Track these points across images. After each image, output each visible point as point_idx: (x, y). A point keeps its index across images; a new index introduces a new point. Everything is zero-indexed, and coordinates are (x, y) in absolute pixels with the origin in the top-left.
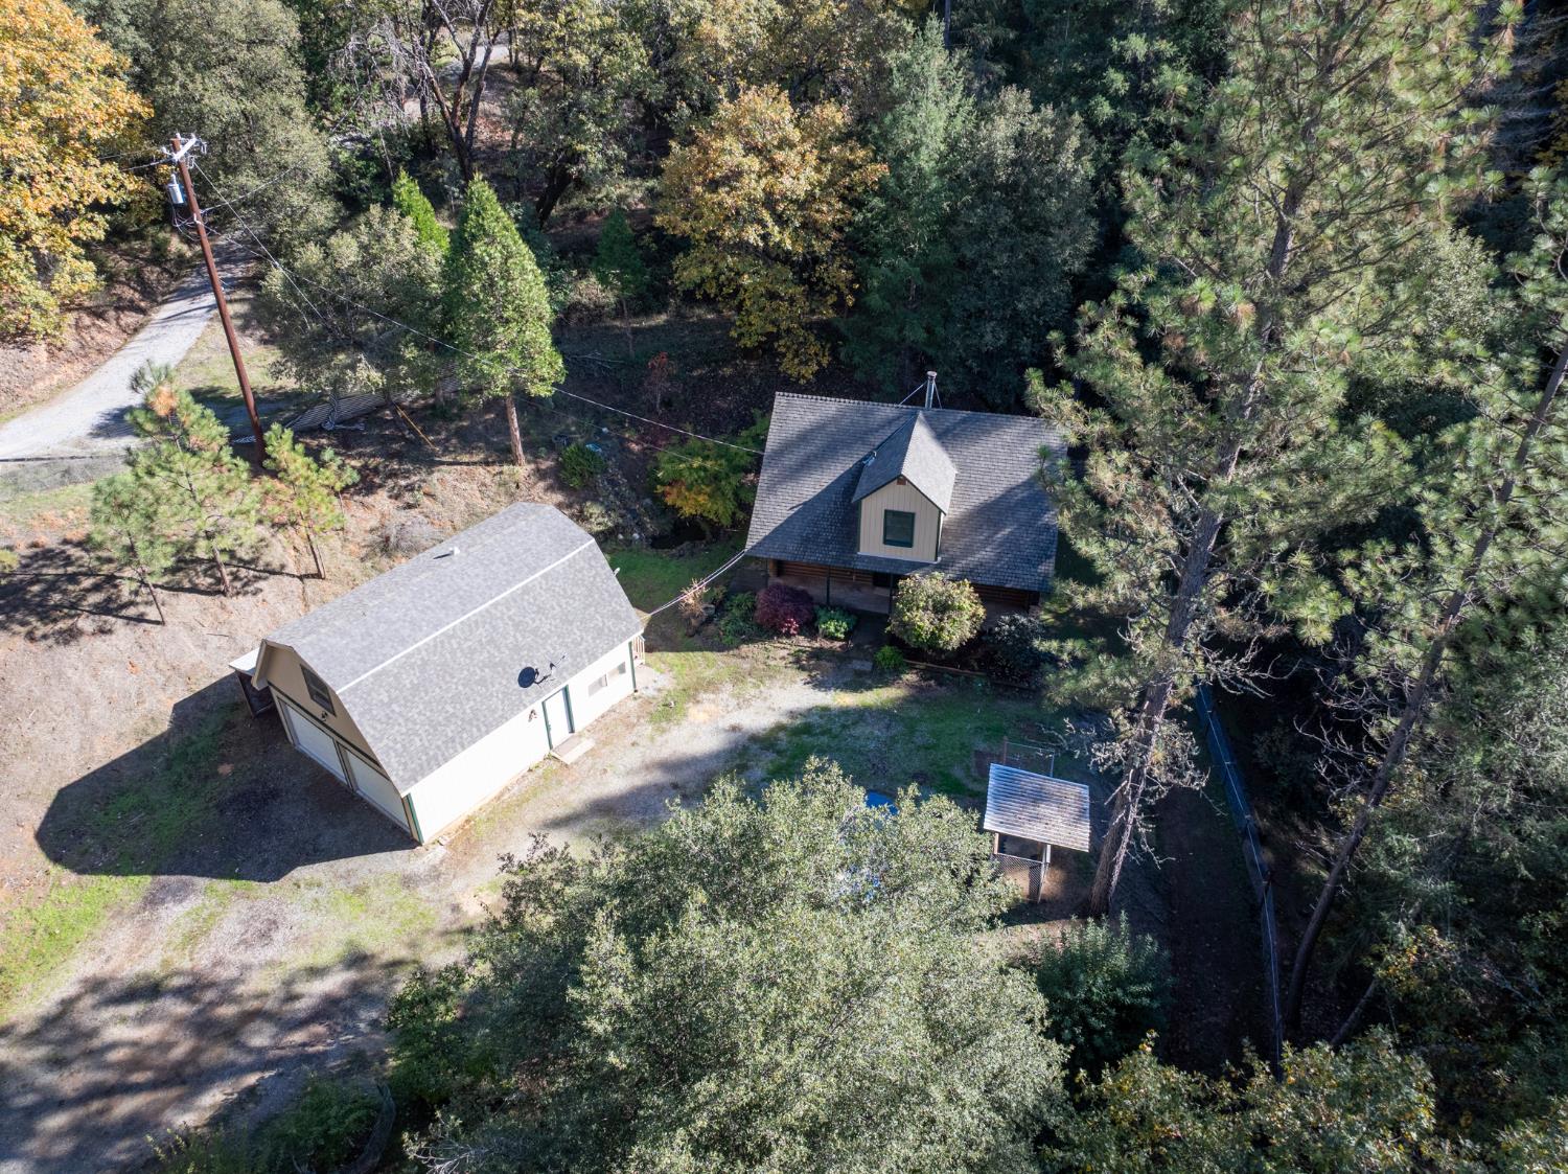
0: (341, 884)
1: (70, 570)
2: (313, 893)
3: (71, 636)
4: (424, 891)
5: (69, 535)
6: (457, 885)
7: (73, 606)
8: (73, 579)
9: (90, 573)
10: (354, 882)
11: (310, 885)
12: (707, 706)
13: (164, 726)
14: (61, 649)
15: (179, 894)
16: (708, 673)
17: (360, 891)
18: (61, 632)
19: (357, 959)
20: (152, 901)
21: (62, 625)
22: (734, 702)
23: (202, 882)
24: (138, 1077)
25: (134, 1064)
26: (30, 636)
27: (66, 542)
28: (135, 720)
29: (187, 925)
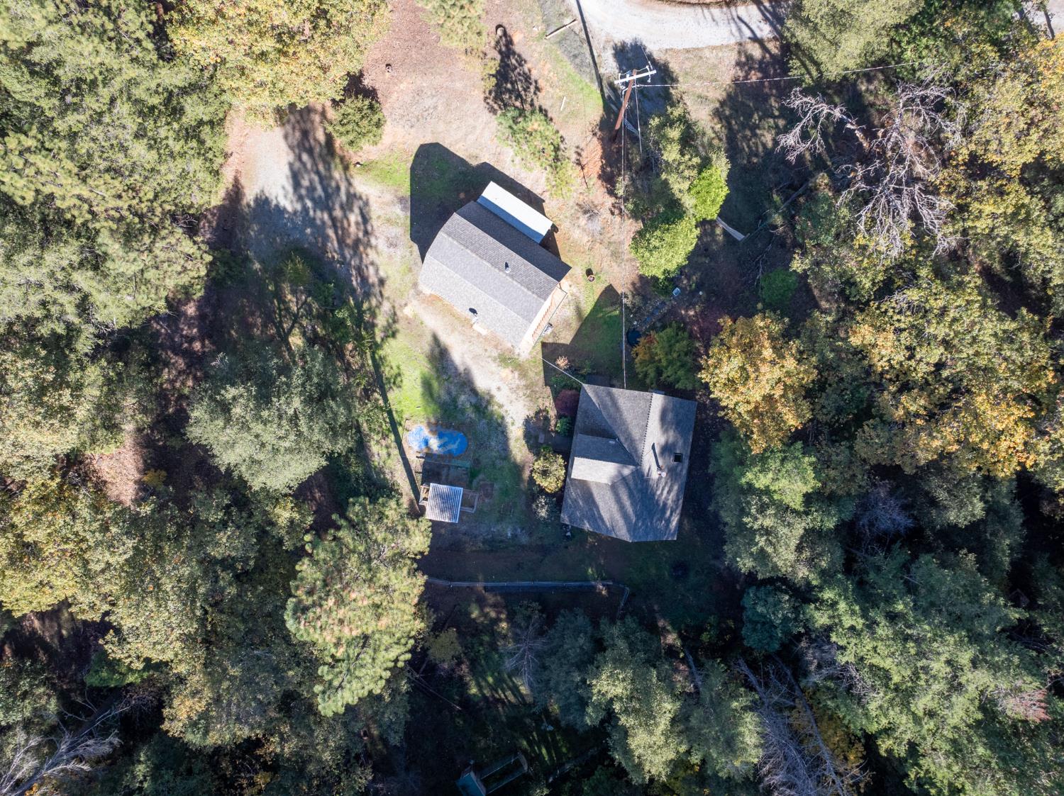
0: (412, 262)
1: (523, 93)
2: (408, 254)
3: (493, 111)
4: (412, 291)
5: (539, 81)
6: (415, 302)
7: (505, 105)
8: (519, 96)
9: (523, 102)
10: (413, 267)
11: (411, 252)
12: (511, 376)
13: (474, 163)
14: (486, 111)
15: (404, 209)
16: (531, 374)
17: (410, 270)
18: (492, 107)
19: (382, 282)
20: (401, 200)
21: (496, 106)
22: (514, 386)
23: (409, 214)
24: (340, 232)
25: (343, 229)
26: (486, 98)
27: (536, 82)
28: (474, 151)
29: (393, 217)
